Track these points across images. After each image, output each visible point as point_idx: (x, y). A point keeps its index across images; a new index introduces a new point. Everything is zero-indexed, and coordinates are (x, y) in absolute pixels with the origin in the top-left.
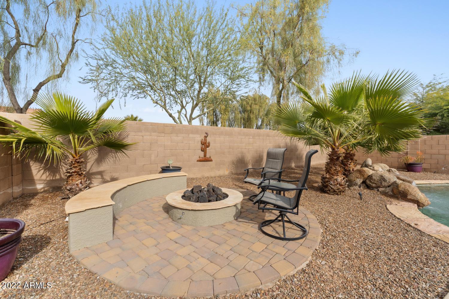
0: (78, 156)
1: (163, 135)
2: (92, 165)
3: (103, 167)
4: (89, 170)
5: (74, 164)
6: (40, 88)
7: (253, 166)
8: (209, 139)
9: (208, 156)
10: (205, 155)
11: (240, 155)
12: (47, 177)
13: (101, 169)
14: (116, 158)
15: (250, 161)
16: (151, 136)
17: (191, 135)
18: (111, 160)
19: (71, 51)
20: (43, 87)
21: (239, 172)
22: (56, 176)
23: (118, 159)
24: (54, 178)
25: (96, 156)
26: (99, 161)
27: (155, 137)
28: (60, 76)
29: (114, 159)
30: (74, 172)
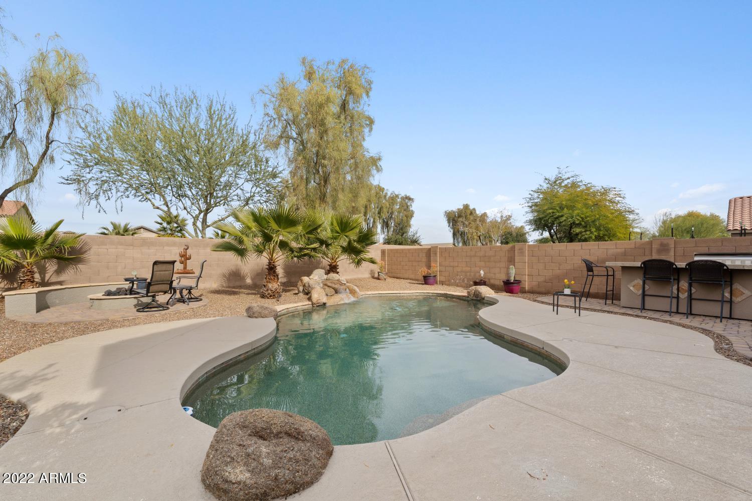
0: (30, 266)
1: (132, 247)
2: (51, 276)
3: (62, 278)
4: (48, 280)
5: (26, 273)
6: (6, 196)
7: (252, 279)
8: (189, 252)
9: (189, 268)
10: (185, 268)
11: (233, 268)
12: (5, 285)
13: (61, 279)
14: (77, 269)
15: (249, 274)
16: (117, 248)
17: (166, 248)
18: (71, 271)
19: (45, 153)
20: (9, 194)
21: (231, 285)
22: (14, 284)
23: (79, 269)
24: (12, 287)
25: (55, 267)
26: (58, 272)
27: (123, 250)
28: (31, 180)
29: (75, 270)
30: (26, 280)
